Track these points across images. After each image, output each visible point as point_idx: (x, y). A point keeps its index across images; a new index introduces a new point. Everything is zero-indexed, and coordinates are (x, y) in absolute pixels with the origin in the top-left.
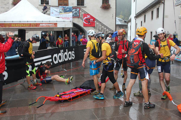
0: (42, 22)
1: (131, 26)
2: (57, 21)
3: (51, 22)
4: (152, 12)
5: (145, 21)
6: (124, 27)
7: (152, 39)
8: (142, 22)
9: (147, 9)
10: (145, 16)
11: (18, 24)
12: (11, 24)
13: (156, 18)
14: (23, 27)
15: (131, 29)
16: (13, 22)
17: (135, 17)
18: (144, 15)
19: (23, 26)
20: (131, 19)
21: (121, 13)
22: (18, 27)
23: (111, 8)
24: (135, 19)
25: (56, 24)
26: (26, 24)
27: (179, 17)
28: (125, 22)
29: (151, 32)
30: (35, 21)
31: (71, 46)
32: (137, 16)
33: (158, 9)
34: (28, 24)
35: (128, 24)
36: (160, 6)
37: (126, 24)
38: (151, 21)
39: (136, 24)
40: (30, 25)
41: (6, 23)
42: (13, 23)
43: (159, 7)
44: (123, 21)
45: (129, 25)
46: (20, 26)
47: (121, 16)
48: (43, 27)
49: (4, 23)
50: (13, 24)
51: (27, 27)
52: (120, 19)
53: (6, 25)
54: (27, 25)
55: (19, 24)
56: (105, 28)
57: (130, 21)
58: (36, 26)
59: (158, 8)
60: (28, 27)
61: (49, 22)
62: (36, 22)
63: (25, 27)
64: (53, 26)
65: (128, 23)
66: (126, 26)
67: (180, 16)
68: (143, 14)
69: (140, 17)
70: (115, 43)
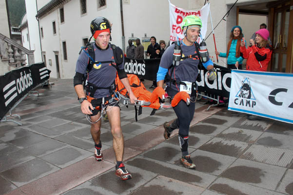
1: (28, 35)
5: (62, 20)
8: (54, 23)
10: (62, 11)
13: (98, 8)
17: (36, 17)
18: (59, 10)
20: (27, 23)
24: (38, 20)
28: (15, 30)
32: (41, 14)
35: (21, 32)
37: (17, 33)
38: (81, 17)
39: (40, 30)
45: (24, 33)
57: (26, 25)
65: (20, 30)
68: (56, 8)
69: (49, 13)
70: (21, 73)
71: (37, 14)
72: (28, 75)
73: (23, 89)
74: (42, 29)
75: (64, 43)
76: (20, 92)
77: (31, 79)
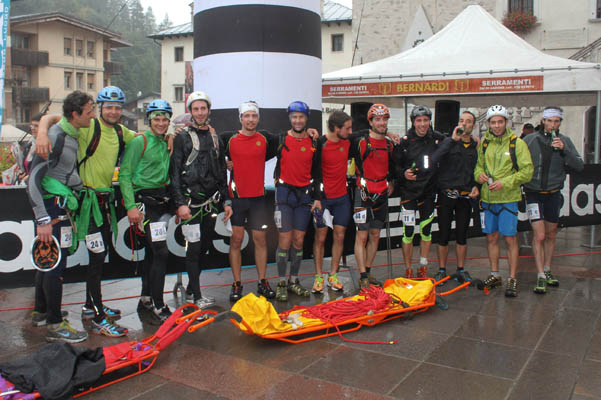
0: (488, 76)
2: (542, 70)
3: (519, 74)
11: (414, 82)
12: (396, 83)
14: (430, 92)
16: (401, 77)
19: (429, 89)
22: (414, 92)
25: (538, 80)
26: (437, 82)
30: (467, 73)
31: (596, 162)
34: (444, 81)
40: (450, 87)
41: (383, 80)
42: (403, 79)
46: (421, 89)
48: (493, 90)
49: (378, 81)
50: (401, 83)
51: (440, 92)
53: (382, 89)
54: (442, 87)
55: (418, 82)
58: (470, 90)
60: (444, 91)
61: (514, 75)
62: (470, 76)
63: (435, 92)
64: (529, 88)
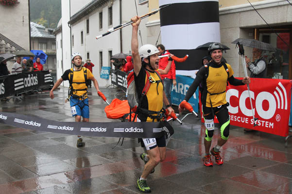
1: (61, 41)
4: (101, 14)
5: (88, 32)
6: (49, 43)
7: (102, 65)
8: (82, 32)
9: (90, 8)
10: (88, 21)
13: (109, 25)
15: (62, 47)
17: (69, 23)
18: (86, 20)
20: (61, 27)
21: (42, 13)
23: (19, 3)
24: (70, 28)
27: (147, 25)
28: (51, 32)
29: (101, 53)
32: (74, 21)
33: (110, 9)
35: (56, 36)
36: (114, 3)
37: (52, 36)
38: (100, 31)
39: (72, 37)
43: (112, 4)
44: (47, 30)
45: (58, 38)
47: (41, 20)
52: (40, 26)
56: (8, 45)
57: (60, 30)
59: (110, 7)
65: (56, 34)
66: (53, 41)
67: (148, 23)
68: (84, 18)
69: (79, 22)
70: (29, 75)
71: (69, 20)
72: (34, 77)
73: (29, 85)
74: (73, 36)
75: (88, 54)
76: (26, 86)
77: (37, 80)
